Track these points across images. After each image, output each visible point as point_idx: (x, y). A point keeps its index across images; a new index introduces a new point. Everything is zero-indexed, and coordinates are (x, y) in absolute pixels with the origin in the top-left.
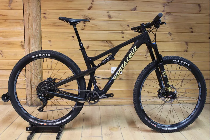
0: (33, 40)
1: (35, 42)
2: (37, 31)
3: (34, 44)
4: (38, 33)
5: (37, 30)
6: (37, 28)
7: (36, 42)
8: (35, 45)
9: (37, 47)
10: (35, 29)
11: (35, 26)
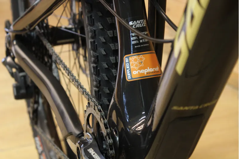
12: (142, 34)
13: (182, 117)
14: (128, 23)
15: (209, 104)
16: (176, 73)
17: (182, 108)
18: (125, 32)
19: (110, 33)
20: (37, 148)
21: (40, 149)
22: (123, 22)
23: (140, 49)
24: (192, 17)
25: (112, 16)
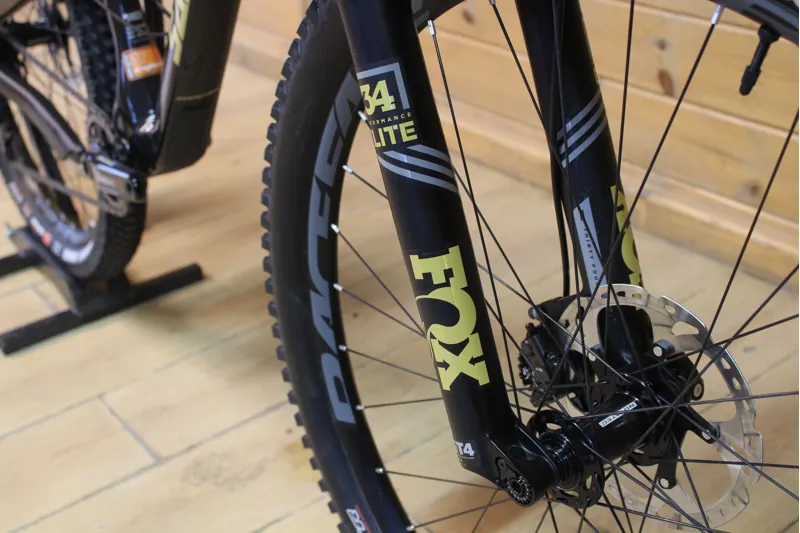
12: (139, 27)
13: (189, 107)
14: (120, 15)
15: (211, 93)
16: (174, 65)
17: (190, 98)
18: (120, 28)
19: (102, 28)
20: (14, 198)
21: (20, 198)
22: (116, 16)
23: (139, 44)
24: (180, 12)
25: (104, 11)
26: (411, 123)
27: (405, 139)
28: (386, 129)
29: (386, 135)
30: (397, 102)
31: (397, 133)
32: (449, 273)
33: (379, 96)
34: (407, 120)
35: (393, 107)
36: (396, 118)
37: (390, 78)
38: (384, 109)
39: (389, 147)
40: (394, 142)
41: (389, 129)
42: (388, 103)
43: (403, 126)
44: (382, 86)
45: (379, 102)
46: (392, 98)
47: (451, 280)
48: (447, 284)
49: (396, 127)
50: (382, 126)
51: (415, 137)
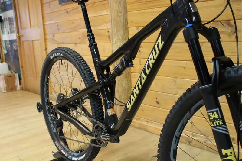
0: (116, 28)
1: (117, 31)
2: (120, 15)
3: (116, 34)
4: (122, 16)
5: (121, 12)
6: (120, 10)
7: (120, 31)
8: (118, 35)
9: (120, 38)
10: (117, 12)
11: (117, 8)
17: (129, 119)
26: (222, 121)
27: (221, 124)
28: (216, 122)
29: (216, 123)
30: (219, 116)
31: (219, 123)
32: (231, 153)
33: (215, 115)
34: (221, 120)
35: (218, 117)
36: (218, 120)
37: (217, 111)
38: (216, 118)
39: (217, 126)
40: (218, 124)
41: (217, 122)
42: (217, 117)
43: (220, 121)
44: (215, 113)
45: (214, 117)
46: (217, 116)
47: (232, 154)
48: (231, 155)
49: (218, 122)
50: (215, 121)
51: (222, 124)
